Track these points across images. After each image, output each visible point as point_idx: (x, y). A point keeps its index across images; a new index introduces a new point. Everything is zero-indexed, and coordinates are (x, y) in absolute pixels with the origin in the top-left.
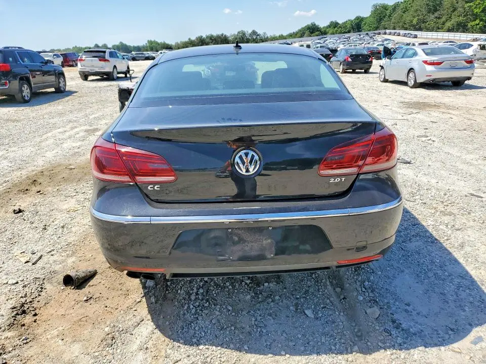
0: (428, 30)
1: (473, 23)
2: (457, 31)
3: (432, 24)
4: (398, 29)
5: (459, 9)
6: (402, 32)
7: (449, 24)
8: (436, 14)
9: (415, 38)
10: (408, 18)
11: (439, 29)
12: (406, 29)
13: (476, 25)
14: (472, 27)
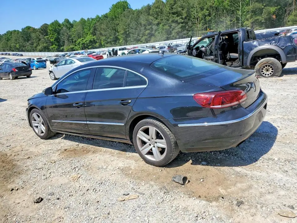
0: (28, 51)
1: (52, 47)
2: (45, 51)
3: (30, 48)
4: (7, 51)
5: (42, 39)
6: (11, 53)
7: (39, 48)
8: (30, 42)
9: (21, 56)
10: (12, 45)
11: (34, 50)
12: (13, 51)
13: (54, 47)
14: (52, 48)
